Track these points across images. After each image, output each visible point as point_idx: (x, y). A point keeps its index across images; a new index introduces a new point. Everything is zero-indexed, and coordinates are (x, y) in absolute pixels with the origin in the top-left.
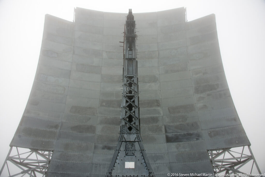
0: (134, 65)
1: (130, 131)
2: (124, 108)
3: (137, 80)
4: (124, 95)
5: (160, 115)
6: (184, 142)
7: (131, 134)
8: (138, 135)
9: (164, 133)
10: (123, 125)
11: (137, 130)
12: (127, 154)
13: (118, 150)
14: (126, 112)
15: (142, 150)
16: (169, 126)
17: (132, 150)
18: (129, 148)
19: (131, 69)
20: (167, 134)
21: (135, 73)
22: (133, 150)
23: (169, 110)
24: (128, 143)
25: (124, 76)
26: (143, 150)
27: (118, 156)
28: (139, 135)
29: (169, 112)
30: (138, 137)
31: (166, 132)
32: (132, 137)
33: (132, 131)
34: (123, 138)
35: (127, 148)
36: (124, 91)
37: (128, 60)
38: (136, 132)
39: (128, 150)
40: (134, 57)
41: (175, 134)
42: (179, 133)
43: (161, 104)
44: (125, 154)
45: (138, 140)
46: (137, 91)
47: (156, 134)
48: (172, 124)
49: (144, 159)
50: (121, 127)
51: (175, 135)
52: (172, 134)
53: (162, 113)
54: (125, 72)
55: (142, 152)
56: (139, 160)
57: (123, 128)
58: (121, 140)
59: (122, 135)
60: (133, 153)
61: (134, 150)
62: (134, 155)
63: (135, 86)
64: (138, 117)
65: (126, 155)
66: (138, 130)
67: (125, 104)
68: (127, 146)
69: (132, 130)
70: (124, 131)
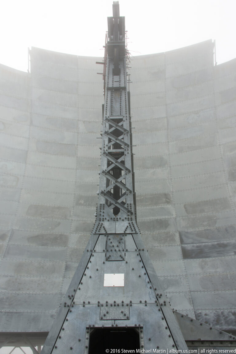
0: (123, 98)
1: (115, 215)
2: (104, 174)
3: (128, 125)
4: (104, 150)
5: (172, 217)
6: (214, 258)
7: (117, 220)
8: (132, 223)
9: (178, 244)
10: (101, 205)
11: (129, 214)
12: (109, 258)
13: (89, 250)
14: (108, 181)
15: (140, 250)
16: (187, 233)
17: (119, 251)
18: (113, 246)
19: (117, 106)
20: (183, 245)
21: (124, 112)
22: (121, 249)
23: (185, 208)
24: (110, 237)
25: (104, 119)
26: (143, 250)
27: (90, 262)
28: (134, 222)
29: (186, 211)
30: (131, 226)
31: (182, 241)
32: (121, 226)
33: (119, 216)
34: (101, 228)
35: (110, 246)
36: (104, 144)
37: (112, 92)
38: (127, 217)
39: (111, 251)
40: (123, 85)
41: (197, 244)
42: (204, 244)
43: (172, 199)
44: (103, 259)
45: (132, 231)
46: (129, 144)
47: (166, 246)
48: (191, 230)
49: (144, 267)
50: (99, 208)
51: (197, 247)
52: (192, 245)
53: (174, 213)
54: (106, 112)
55: (139, 255)
56: (133, 269)
57: (101, 210)
58: (97, 232)
59: (99, 223)
60: (120, 256)
61: (123, 250)
62: (124, 260)
63: (126, 135)
64: (132, 189)
65: (107, 259)
66: (132, 213)
67: (106, 166)
68: (109, 242)
69: (120, 214)
70: (103, 216)
